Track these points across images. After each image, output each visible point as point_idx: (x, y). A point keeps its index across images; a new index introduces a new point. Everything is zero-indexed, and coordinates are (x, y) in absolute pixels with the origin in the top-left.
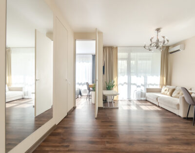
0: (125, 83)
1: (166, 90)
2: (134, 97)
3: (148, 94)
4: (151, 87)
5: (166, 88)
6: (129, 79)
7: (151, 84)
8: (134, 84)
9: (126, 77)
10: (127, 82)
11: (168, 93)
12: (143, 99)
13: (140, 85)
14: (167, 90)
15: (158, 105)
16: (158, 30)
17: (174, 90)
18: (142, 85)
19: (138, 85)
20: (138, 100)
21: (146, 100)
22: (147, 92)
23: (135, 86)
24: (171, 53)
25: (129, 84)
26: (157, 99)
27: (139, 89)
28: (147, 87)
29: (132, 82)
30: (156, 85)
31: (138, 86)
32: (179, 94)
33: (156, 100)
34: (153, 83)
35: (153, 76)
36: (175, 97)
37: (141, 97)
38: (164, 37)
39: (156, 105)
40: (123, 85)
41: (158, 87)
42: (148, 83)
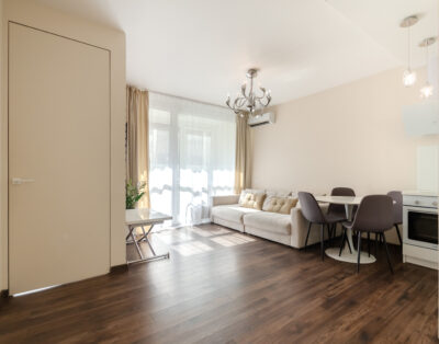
0: (166, 187)
1: (249, 199)
2: (186, 219)
3: (216, 210)
4: (219, 194)
5: (248, 195)
6: (176, 176)
7: (219, 188)
8: (189, 190)
9: (168, 171)
10: (170, 184)
11: (255, 204)
12: (205, 221)
13: (200, 190)
14: (252, 197)
15: (241, 230)
16: (253, 72)
17: (264, 197)
18: (204, 190)
19: (195, 190)
20: (196, 226)
21: (212, 224)
22: (215, 205)
23: (189, 194)
24: (252, 126)
25: (176, 189)
26: (242, 219)
27: (197, 202)
28: (213, 195)
29: (183, 184)
30: (229, 189)
31: (196, 194)
32: (275, 204)
33: (239, 221)
34: (223, 186)
35: (222, 169)
36: (271, 211)
37: (203, 217)
38: (264, 90)
39: (238, 231)
40: (160, 192)
41: (232, 193)
42: (215, 185)
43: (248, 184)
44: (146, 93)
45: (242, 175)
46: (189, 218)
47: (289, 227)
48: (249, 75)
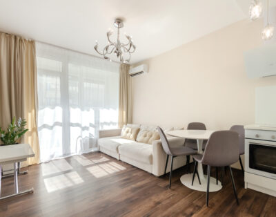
0: (56, 124)
1: (127, 132)
2: (76, 149)
3: (102, 141)
4: (106, 128)
5: (127, 129)
6: (66, 115)
7: (105, 123)
8: (78, 125)
9: (59, 110)
10: (60, 120)
11: (132, 136)
12: (93, 150)
13: (88, 126)
14: (130, 130)
15: (118, 158)
16: (119, 21)
17: (138, 130)
18: (91, 125)
19: (83, 126)
20: (85, 155)
21: (99, 152)
22: (101, 137)
23: (79, 129)
24: (132, 75)
25: (66, 125)
26: (117, 149)
27: (86, 134)
28: (100, 129)
29: (73, 120)
30: (114, 124)
31: (84, 129)
32: (146, 136)
33: (115, 151)
34: (109, 122)
36: (141, 142)
37: (91, 147)
38: (128, 38)
39: (115, 159)
40: (51, 128)
41: (116, 127)
42: (102, 120)
43: (129, 120)
44: (32, 42)
45: (125, 112)
46: (79, 148)
47: (151, 157)
48: (116, 25)
